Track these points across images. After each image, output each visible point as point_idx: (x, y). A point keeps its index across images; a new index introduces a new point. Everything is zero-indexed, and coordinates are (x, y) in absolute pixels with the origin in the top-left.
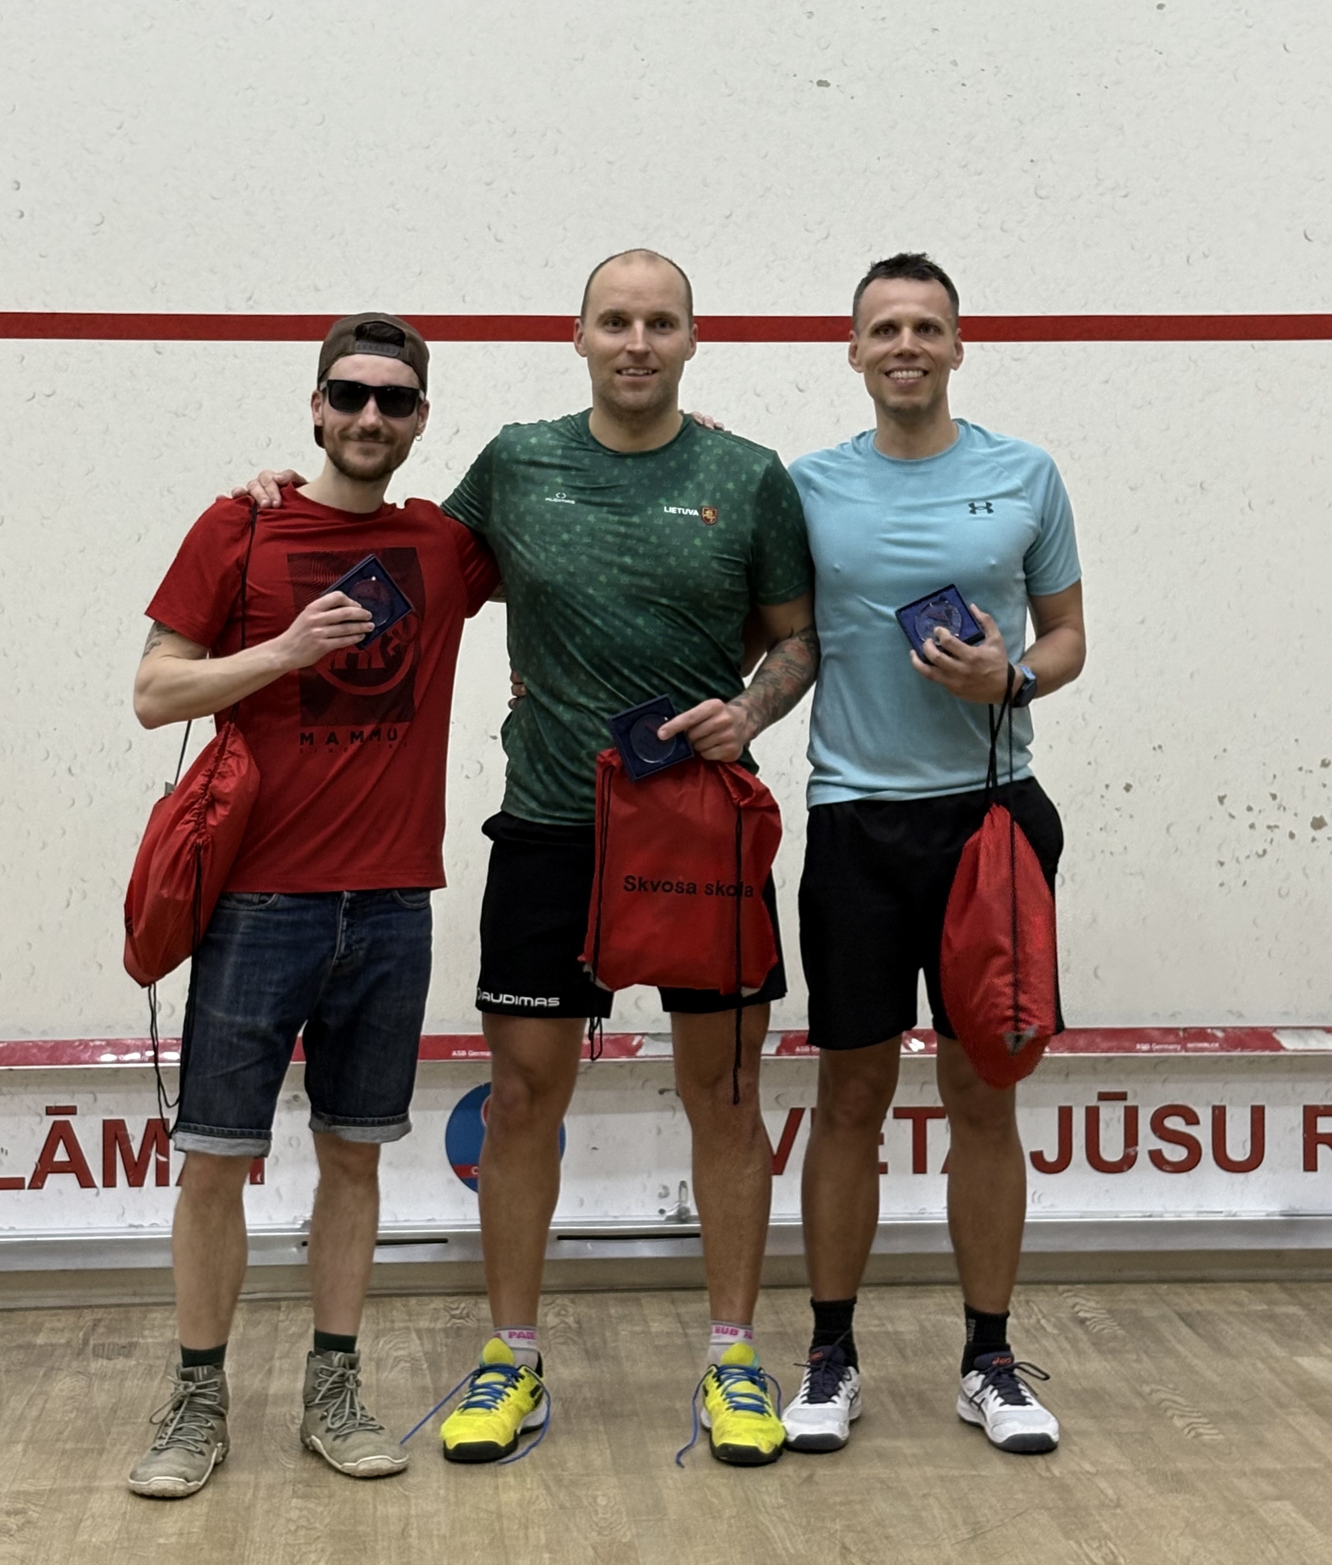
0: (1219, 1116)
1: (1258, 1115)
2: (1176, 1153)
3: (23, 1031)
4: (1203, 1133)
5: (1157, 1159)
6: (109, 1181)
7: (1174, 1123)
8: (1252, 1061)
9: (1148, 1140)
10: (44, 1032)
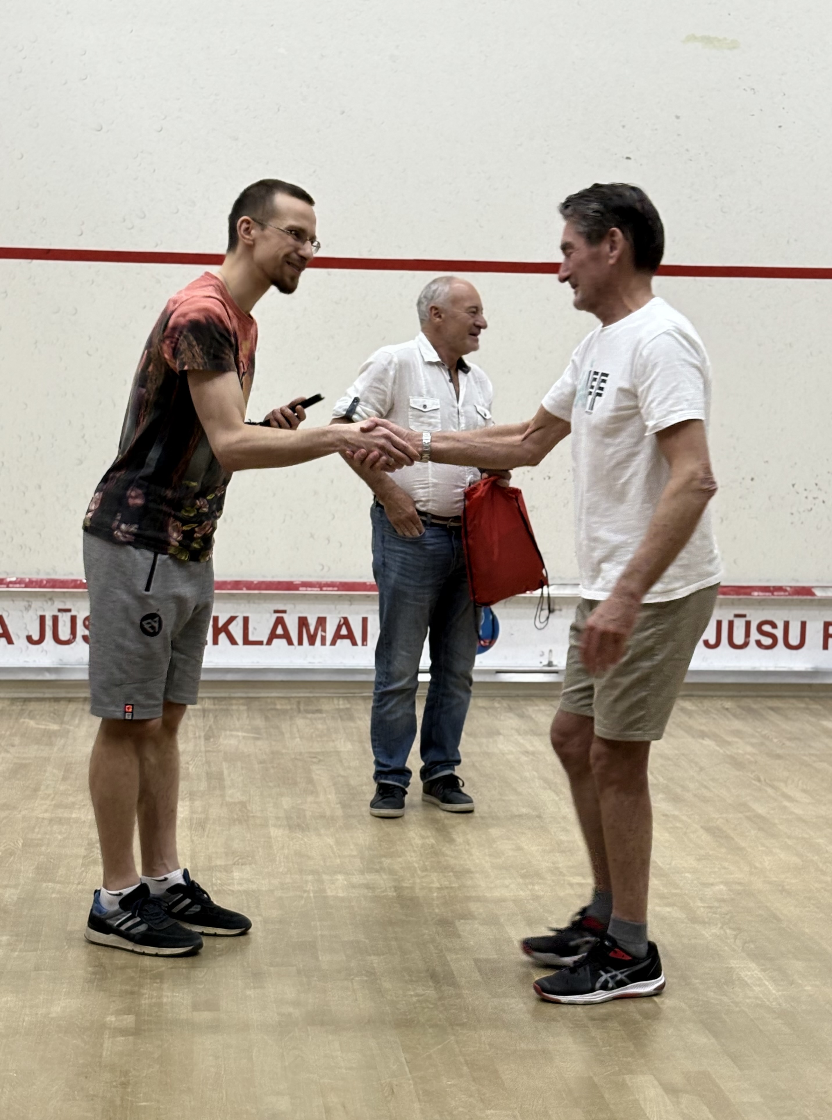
0: (786, 625)
1: (803, 625)
2: (767, 641)
3: (264, 576)
4: (779, 633)
5: (759, 643)
6: (300, 643)
7: (767, 628)
8: (801, 601)
9: (755, 635)
10: (273, 577)
